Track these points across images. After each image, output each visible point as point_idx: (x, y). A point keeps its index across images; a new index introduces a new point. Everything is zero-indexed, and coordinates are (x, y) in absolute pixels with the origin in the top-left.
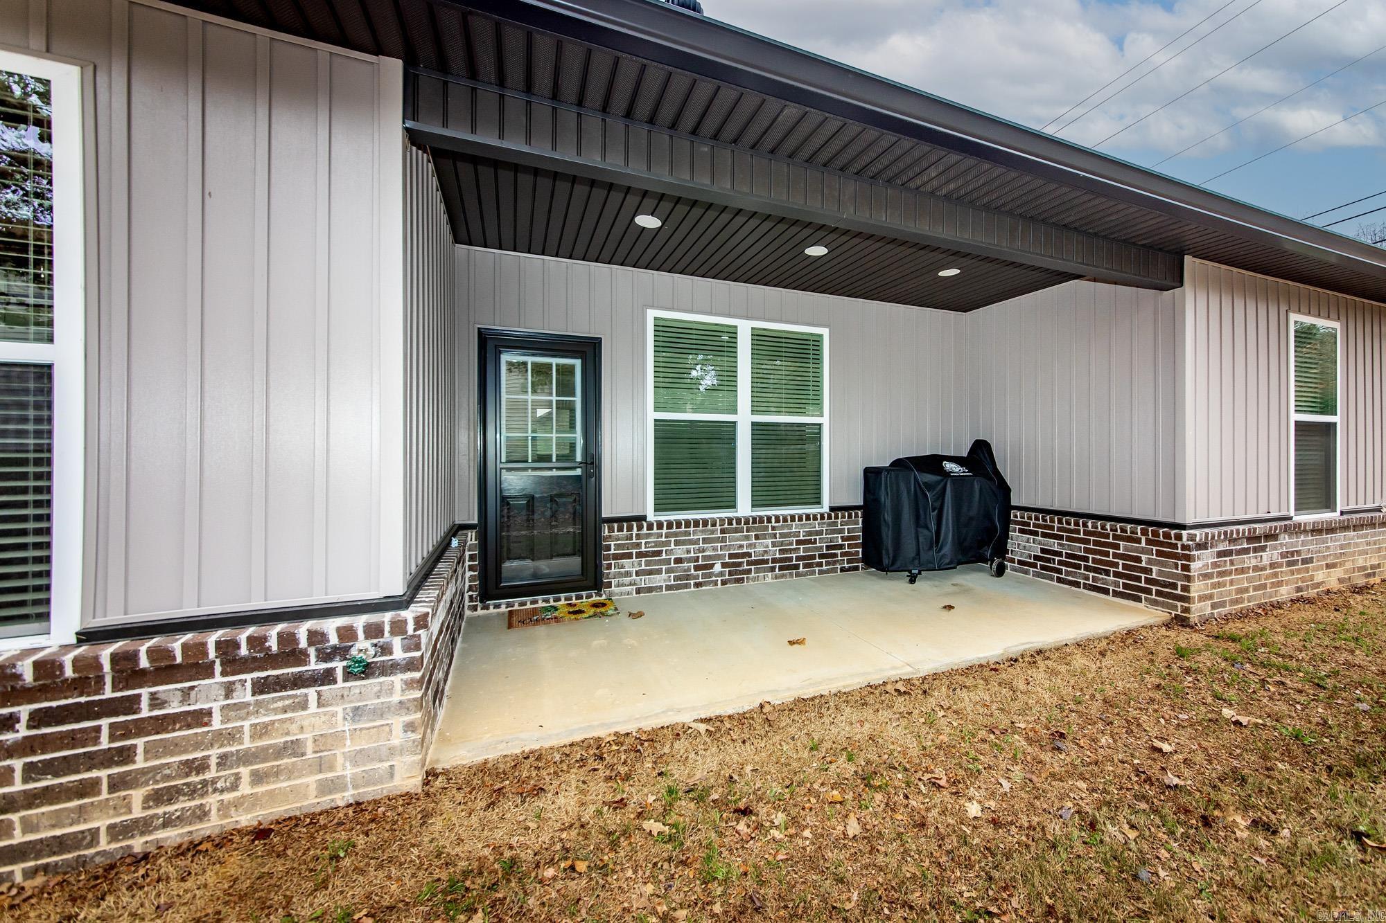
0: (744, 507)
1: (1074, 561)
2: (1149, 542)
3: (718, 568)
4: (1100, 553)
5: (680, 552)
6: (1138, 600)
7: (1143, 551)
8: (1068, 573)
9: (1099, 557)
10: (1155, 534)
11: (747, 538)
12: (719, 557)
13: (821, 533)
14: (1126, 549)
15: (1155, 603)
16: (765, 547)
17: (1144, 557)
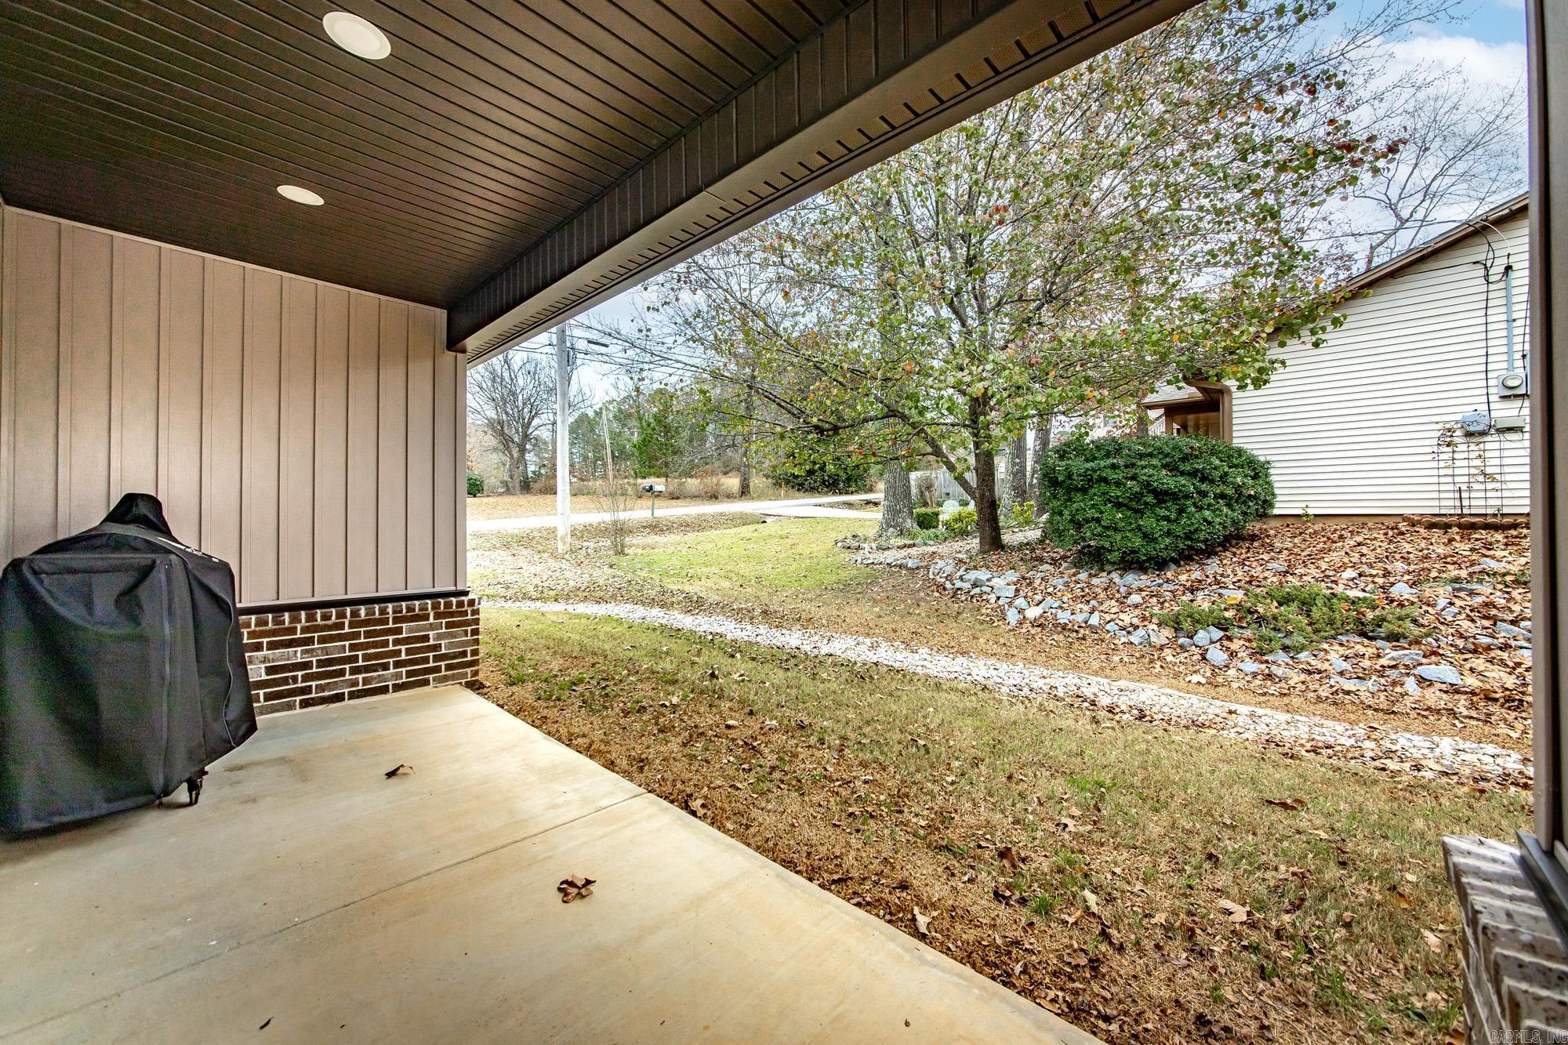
1: (331, 668)
2: (438, 616)
4: (375, 645)
6: (426, 683)
7: (432, 627)
8: (320, 688)
9: (373, 651)
10: (448, 605)
14: (410, 630)
15: (445, 679)
17: (431, 634)
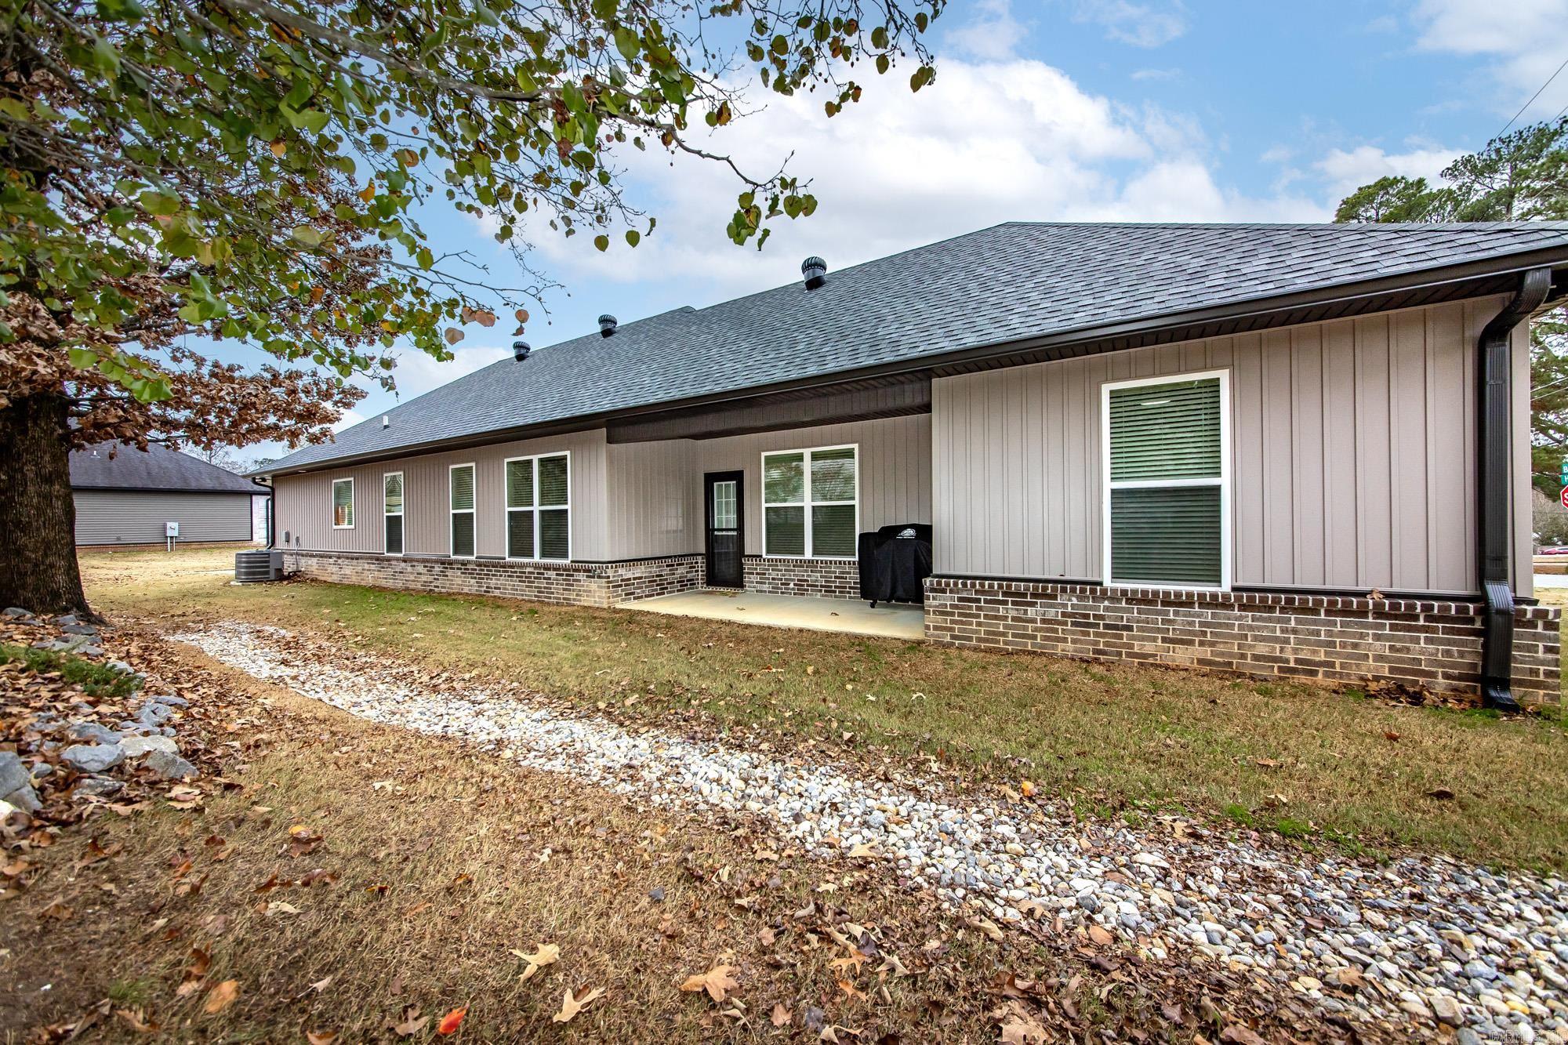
0: (808, 554)
3: (792, 586)
5: (774, 574)
11: (806, 571)
12: (793, 580)
13: (849, 573)
16: (817, 577)
